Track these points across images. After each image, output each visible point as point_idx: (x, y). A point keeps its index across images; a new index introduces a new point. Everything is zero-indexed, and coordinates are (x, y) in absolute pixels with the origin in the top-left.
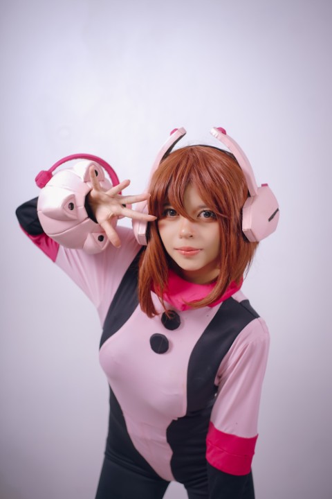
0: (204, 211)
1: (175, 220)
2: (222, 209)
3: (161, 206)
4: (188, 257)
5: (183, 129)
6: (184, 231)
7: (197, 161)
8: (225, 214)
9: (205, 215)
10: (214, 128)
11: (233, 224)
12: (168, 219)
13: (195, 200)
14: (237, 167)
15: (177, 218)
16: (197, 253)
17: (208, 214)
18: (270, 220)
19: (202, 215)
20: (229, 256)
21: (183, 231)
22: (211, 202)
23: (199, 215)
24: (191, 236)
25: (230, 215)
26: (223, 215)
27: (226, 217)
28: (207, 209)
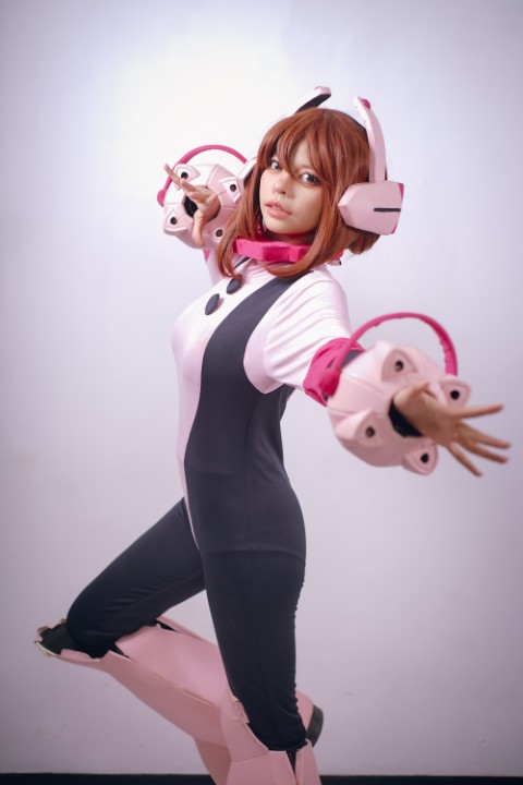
0: (307, 173)
1: (275, 173)
3: (267, 154)
5: (328, 89)
7: (320, 120)
9: (308, 178)
10: (359, 98)
13: (302, 157)
14: (363, 143)
15: (279, 171)
16: (285, 216)
17: (311, 178)
18: (376, 210)
19: (306, 176)
21: (277, 186)
22: (317, 165)
23: (301, 176)
24: (285, 193)
28: (312, 172)
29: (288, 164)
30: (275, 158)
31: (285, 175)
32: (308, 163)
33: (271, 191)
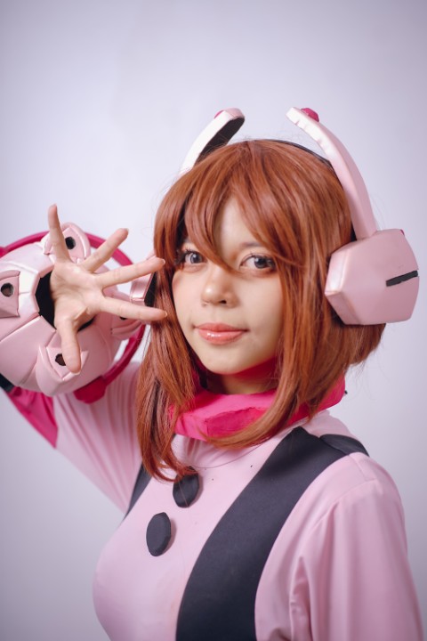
0: (253, 256)
1: (198, 270)
2: (287, 249)
4: (217, 344)
6: (210, 291)
8: (294, 259)
9: (256, 263)
10: (296, 109)
11: (309, 279)
12: (185, 269)
13: (236, 229)
14: (333, 181)
15: (202, 267)
16: (235, 338)
17: (262, 262)
19: (251, 263)
20: (299, 345)
23: (242, 264)
24: (224, 302)
25: (302, 263)
26: (288, 262)
27: (294, 264)
28: (261, 251)
29: (214, 249)
30: (189, 246)
31: (214, 271)
32: (250, 238)
33: (198, 304)
